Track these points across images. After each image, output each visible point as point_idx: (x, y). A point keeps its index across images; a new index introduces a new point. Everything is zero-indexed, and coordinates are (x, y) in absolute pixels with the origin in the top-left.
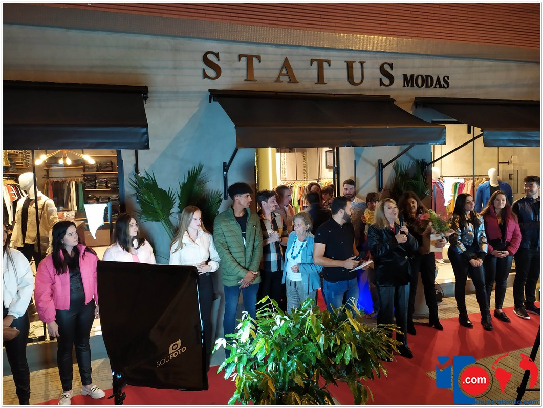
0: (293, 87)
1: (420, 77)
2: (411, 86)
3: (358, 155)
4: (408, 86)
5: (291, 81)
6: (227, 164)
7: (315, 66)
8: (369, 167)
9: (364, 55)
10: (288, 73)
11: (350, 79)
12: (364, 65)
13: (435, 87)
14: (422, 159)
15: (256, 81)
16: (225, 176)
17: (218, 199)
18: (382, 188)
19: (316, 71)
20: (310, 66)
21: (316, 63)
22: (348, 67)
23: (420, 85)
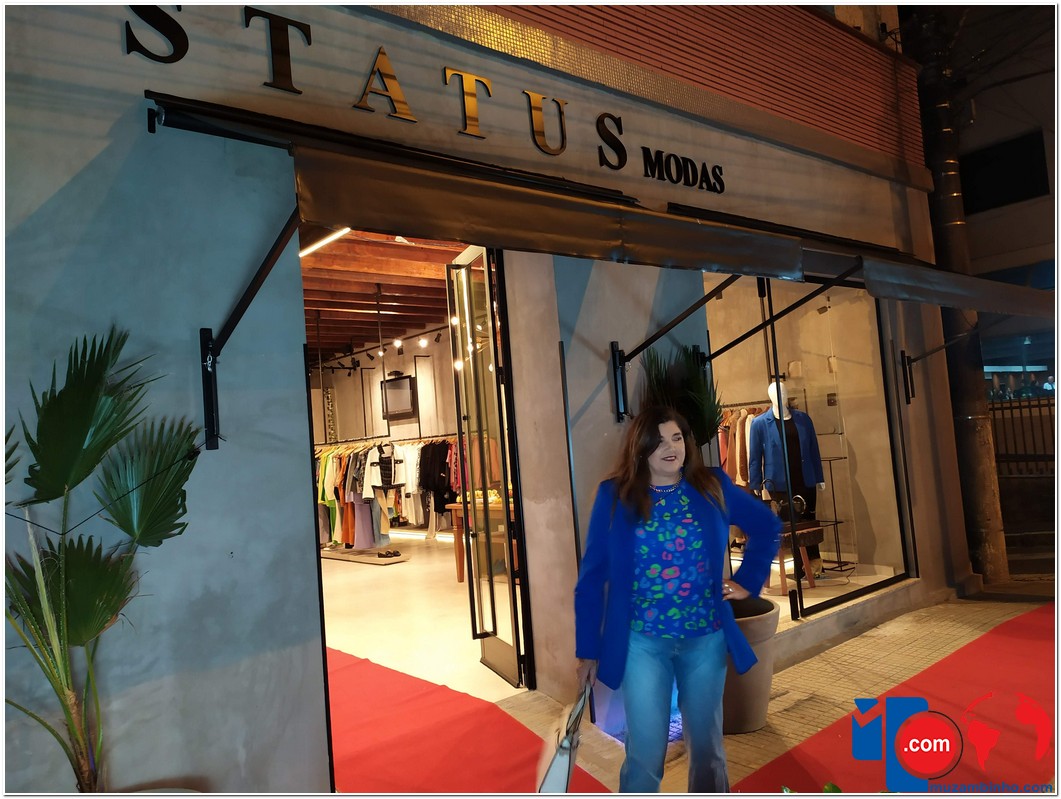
0: (401, 133)
1: (672, 160)
2: (659, 178)
3: (567, 327)
4: (654, 176)
5: (396, 112)
6: (215, 334)
7: (454, 88)
8: (592, 359)
9: (561, 84)
10: (387, 90)
11: (536, 137)
12: (565, 109)
13: (701, 187)
14: (694, 346)
15: (300, 93)
16: (209, 369)
17: (185, 446)
18: (626, 412)
19: (458, 101)
20: (442, 83)
21: (457, 79)
22: (531, 108)
23: (674, 177)
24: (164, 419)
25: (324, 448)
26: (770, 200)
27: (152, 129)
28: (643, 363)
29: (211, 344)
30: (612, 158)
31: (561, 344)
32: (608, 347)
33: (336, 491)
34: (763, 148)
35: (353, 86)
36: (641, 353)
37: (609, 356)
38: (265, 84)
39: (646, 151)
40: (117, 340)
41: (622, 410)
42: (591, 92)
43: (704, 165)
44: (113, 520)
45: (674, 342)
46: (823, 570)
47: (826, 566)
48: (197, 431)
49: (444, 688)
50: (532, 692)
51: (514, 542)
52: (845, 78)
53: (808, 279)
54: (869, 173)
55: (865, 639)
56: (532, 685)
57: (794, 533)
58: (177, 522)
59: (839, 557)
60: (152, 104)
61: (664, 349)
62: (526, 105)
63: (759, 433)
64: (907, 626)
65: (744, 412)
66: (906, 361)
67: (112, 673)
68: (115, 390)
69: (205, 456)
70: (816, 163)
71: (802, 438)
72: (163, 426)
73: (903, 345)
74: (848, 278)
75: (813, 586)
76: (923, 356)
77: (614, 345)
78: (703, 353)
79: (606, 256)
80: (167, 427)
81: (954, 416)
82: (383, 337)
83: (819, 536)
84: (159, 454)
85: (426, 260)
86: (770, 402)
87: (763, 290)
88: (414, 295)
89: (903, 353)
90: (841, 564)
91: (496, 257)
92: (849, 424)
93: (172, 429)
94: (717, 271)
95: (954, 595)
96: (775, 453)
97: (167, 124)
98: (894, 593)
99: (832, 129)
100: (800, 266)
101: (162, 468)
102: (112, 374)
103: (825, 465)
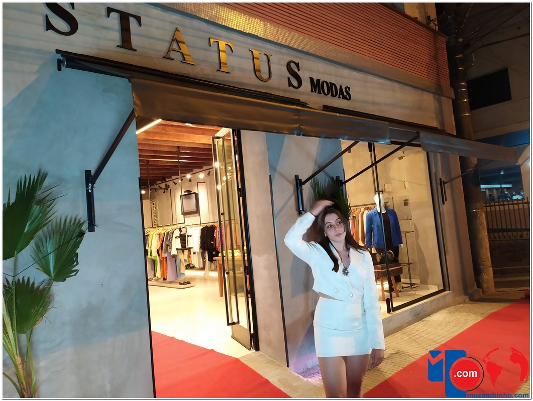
0: (188, 70)
1: (325, 83)
2: (318, 93)
3: (273, 168)
4: (316, 92)
5: (185, 60)
6: (93, 173)
7: (214, 48)
8: (286, 184)
9: (269, 46)
10: (180, 49)
11: (256, 73)
12: (271, 58)
13: (339, 97)
14: (337, 177)
15: (136, 50)
16: (90, 191)
17: (77, 231)
18: (303, 210)
19: (217, 55)
20: (208, 46)
21: (216, 43)
22: (253, 58)
23: (326, 92)
24: (66, 217)
25: (152, 229)
26: (374, 103)
27: (59, 69)
28: (311, 186)
29: (91, 178)
30: (295, 83)
31: (270, 176)
32: (294, 178)
33: (158, 251)
34: (370, 78)
35: (163, 47)
36: (310, 180)
37: (294, 182)
38: (118, 46)
39: (312, 79)
40: (42, 177)
41: (301, 209)
42: (284, 50)
43: (341, 86)
44: (40, 268)
45: (327, 175)
46: (403, 288)
47: (404, 285)
48: (84, 223)
49: (212, 351)
50: (257, 352)
51: (248, 276)
52: (410, 43)
53: (393, 143)
54: (423, 90)
55: (424, 322)
56: (257, 348)
57: (388, 270)
58: (73, 269)
59: (411, 281)
60: (59, 56)
61: (322, 178)
62: (251, 57)
63: (370, 220)
64: (445, 315)
65: (363, 209)
66: (442, 183)
67: (40, 347)
68: (41, 202)
69: (88, 235)
70: (396, 85)
71: (392, 222)
72: (66, 220)
73: (440, 175)
74: (413, 142)
75: (398, 296)
76: (451, 180)
77: (296, 177)
78: (342, 180)
79: (291, 132)
80: (68, 221)
81: (466, 210)
82: (181, 173)
83: (400, 271)
84: (64, 234)
85: (202, 134)
86: (375, 204)
87: (371, 148)
88: (197, 152)
89: (440, 179)
90: (412, 284)
91: (237, 133)
92: (415, 214)
93: (70, 221)
94: (347, 139)
95: (468, 299)
96: (378, 230)
97: (67, 66)
98: (438, 299)
99: (404, 68)
100: (389, 136)
101: (65, 241)
102: (39, 194)
103: (403, 235)
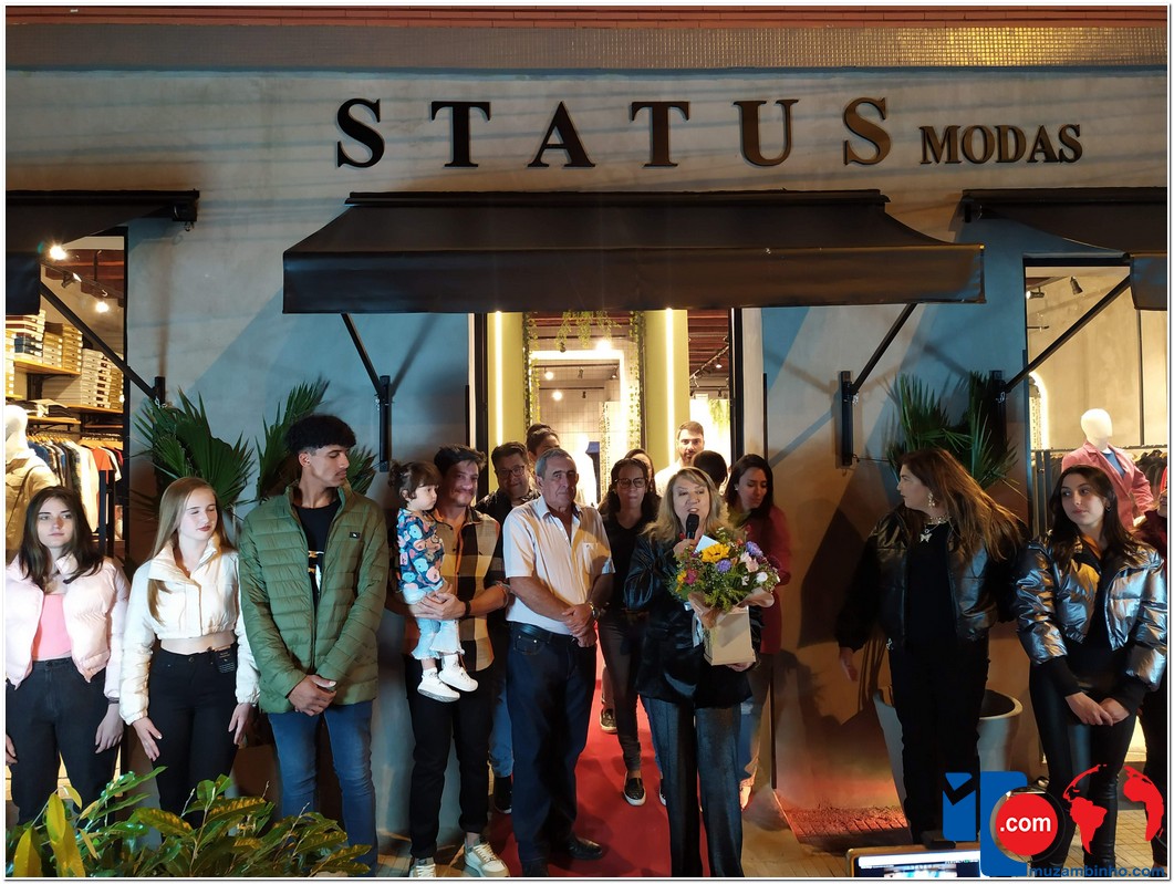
0: (579, 179)
1: (978, 134)
2: (950, 161)
3: (774, 357)
6: (392, 380)
7: (643, 121)
8: (810, 391)
9: (791, 81)
11: (750, 151)
12: (795, 107)
13: (1033, 160)
14: (991, 373)
15: (477, 165)
19: (646, 134)
20: (629, 120)
23: (979, 156)
30: (865, 150)
31: (765, 375)
35: (529, 147)
38: (446, 165)
42: (838, 79)
43: (1042, 130)
48: (375, 454)
60: (351, 204)
62: (737, 117)
77: (844, 377)
78: (1003, 381)
